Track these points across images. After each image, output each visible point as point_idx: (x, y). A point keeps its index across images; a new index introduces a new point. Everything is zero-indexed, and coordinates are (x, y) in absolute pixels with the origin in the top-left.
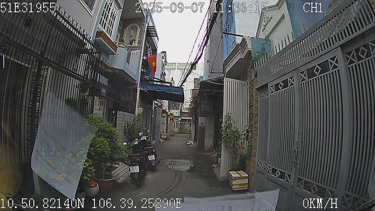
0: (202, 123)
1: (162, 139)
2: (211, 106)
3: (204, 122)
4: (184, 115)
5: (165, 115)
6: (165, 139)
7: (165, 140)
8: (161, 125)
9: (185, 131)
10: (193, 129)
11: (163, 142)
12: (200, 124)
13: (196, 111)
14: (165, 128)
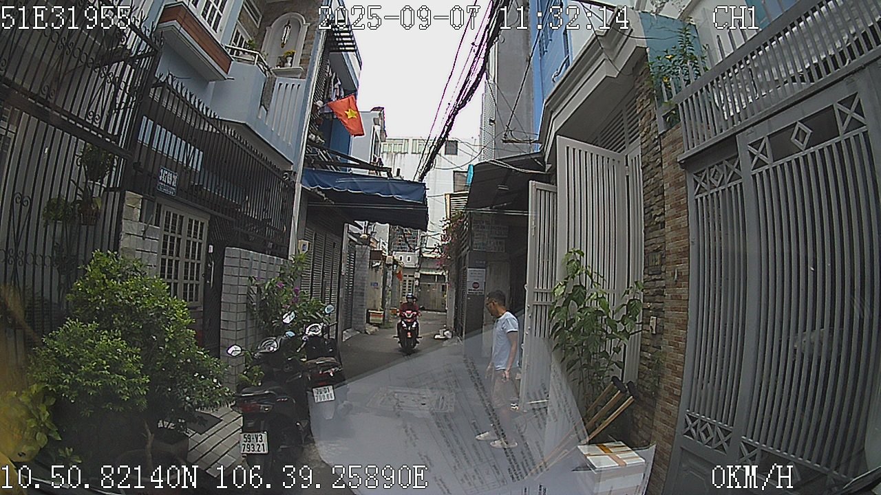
0: (476, 285)
1: (371, 324)
2: (498, 238)
3: (481, 281)
4: (427, 265)
5: (379, 264)
6: (377, 325)
7: (379, 327)
8: (368, 290)
9: (431, 303)
10: (449, 298)
11: (372, 334)
12: (469, 286)
13: (458, 252)
14: (378, 296)
